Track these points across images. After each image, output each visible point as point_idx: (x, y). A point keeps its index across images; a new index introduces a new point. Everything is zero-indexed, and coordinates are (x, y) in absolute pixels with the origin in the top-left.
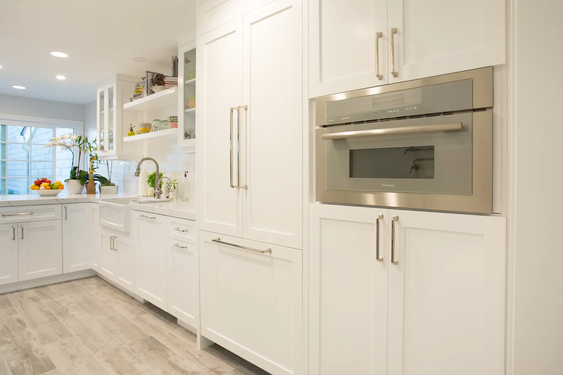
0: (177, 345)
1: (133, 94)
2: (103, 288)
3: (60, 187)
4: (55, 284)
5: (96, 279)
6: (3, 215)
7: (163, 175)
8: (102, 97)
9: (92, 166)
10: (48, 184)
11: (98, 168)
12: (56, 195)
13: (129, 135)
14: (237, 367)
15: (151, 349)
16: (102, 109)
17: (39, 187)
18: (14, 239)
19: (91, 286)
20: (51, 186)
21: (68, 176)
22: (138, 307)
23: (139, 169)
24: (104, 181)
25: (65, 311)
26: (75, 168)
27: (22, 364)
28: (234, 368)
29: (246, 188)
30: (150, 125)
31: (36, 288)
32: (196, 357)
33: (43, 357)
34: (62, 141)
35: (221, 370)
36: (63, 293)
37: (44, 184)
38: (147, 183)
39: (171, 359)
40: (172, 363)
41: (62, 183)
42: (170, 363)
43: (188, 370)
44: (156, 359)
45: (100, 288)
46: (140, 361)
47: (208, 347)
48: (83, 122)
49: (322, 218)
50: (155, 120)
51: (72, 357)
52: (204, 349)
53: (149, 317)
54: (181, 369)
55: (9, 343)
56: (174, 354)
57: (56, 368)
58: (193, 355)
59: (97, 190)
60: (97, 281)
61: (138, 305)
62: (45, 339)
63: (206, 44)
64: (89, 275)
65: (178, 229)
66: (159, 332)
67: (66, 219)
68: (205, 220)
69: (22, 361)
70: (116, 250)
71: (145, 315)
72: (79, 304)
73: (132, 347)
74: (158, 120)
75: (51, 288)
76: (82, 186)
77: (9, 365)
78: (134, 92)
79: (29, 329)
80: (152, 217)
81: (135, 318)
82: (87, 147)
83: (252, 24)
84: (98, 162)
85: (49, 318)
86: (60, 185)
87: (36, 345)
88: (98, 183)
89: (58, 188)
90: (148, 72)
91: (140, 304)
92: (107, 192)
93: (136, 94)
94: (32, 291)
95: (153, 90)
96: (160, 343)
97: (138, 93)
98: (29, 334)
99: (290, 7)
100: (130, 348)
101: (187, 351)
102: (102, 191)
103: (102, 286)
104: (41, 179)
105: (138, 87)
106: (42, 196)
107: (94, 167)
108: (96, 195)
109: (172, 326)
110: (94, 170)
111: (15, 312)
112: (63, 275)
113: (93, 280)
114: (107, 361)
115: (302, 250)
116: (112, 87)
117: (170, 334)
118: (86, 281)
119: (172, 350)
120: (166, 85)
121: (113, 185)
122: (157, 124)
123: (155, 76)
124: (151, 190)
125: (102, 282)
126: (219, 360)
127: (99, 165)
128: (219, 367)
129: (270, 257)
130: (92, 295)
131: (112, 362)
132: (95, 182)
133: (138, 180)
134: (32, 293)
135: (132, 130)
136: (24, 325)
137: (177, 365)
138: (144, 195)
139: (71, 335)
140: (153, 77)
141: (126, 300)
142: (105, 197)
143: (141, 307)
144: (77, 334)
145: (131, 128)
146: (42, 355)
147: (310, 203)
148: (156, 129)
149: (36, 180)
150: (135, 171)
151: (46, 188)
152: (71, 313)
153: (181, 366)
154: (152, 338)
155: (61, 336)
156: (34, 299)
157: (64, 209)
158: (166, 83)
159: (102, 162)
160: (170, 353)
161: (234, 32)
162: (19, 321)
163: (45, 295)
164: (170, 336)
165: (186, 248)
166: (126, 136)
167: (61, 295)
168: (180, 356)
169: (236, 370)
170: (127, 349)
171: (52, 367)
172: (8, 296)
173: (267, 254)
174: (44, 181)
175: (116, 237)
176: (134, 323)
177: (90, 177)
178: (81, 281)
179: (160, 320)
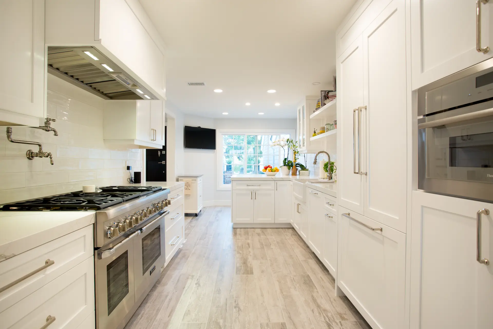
0: (322, 287)
1: (316, 107)
2: (294, 236)
3: (277, 170)
4: (271, 228)
5: (292, 230)
6: (247, 185)
7: (334, 163)
8: (300, 113)
9: (295, 157)
10: (271, 168)
11: (298, 159)
12: (274, 175)
13: (313, 136)
14: (359, 320)
15: (305, 283)
16: (300, 121)
17: (266, 170)
18: (252, 199)
19: (288, 234)
20: (272, 170)
21: (282, 164)
22: (309, 253)
23: (316, 159)
24: (303, 168)
25: (270, 245)
26: (285, 159)
27: (241, 267)
28: (357, 320)
29: (366, 174)
30: (324, 128)
31: (262, 228)
32: (331, 300)
33: (250, 266)
34: (278, 143)
35: (346, 317)
36: (273, 235)
37: (269, 168)
38: (323, 169)
39: (315, 295)
40: (313, 297)
41: (278, 168)
42: (313, 296)
43: (322, 306)
44: (305, 291)
45: (292, 236)
46: (295, 288)
47: (343, 297)
48: (295, 130)
49: (424, 206)
50: (327, 124)
51: (263, 272)
52: (340, 297)
53: (312, 262)
54: (318, 304)
55: (241, 254)
56: (317, 292)
57: (253, 274)
58: (330, 298)
59: (298, 173)
60: (292, 231)
61: (309, 252)
62: (255, 257)
63: (342, 63)
64: (289, 227)
65: (329, 203)
66: (315, 274)
67: (277, 190)
68: (342, 198)
69: (242, 265)
70: (300, 213)
71: (311, 260)
72: (278, 243)
73: (295, 278)
74: (329, 124)
75: (268, 230)
76: (289, 170)
77: (236, 265)
78: (316, 106)
79: (250, 249)
80: (315, 193)
81: (304, 260)
82: (292, 146)
83: (369, 37)
84: (299, 155)
85: (261, 247)
86: (277, 169)
87: (250, 259)
88: (299, 168)
89: (275, 171)
90: (322, 91)
91: (311, 252)
92: (303, 175)
93: (317, 107)
94: (259, 229)
95: (325, 103)
96: (312, 282)
97: (319, 107)
98: (250, 252)
99: (396, 10)
100: (293, 278)
101: (327, 294)
102: (300, 174)
103: (294, 235)
104: (267, 166)
105: (318, 103)
106: (268, 175)
107: (296, 158)
108: (297, 176)
109: (325, 272)
110: (296, 160)
111: (248, 239)
112: (275, 224)
113: (290, 231)
114: (278, 281)
115: (406, 234)
116: (304, 106)
117: (321, 277)
118: (286, 230)
119: (318, 289)
120: (329, 98)
121: (307, 170)
122: (328, 127)
123: (327, 93)
124: (327, 174)
125: (295, 232)
126: (347, 309)
127: (299, 157)
128: (345, 314)
129: (381, 235)
130: (286, 239)
131: (280, 282)
132: (297, 168)
133: (319, 167)
134: (258, 231)
135: (315, 133)
136: (249, 247)
137: (316, 300)
138: (322, 178)
139: (267, 259)
140: (325, 94)
141: (304, 247)
142: (302, 177)
143: (311, 254)
144: (270, 260)
145: (315, 131)
146: (251, 265)
147: (413, 191)
148: (328, 130)
149: (265, 166)
150: (313, 161)
151: (269, 171)
152: (272, 247)
153: (319, 301)
154: (308, 276)
155: (262, 258)
156: (259, 235)
157: (276, 184)
158: (329, 97)
159: (301, 155)
160: (315, 290)
161: (358, 48)
162: (248, 244)
163: (264, 233)
164: (320, 279)
165: (332, 217)
166: (311, 137)
167: (271, 235)
168: (321, 295)
169: (358, 322)
170: (291, 278)
171: (252, 273)
172: (249, 229)
173: (379, 232)
174: (268, 167)
175: (300, 205)
176: (302, 263)
177: (294, 164)
178: (284, 229)
179: (318, 266)
